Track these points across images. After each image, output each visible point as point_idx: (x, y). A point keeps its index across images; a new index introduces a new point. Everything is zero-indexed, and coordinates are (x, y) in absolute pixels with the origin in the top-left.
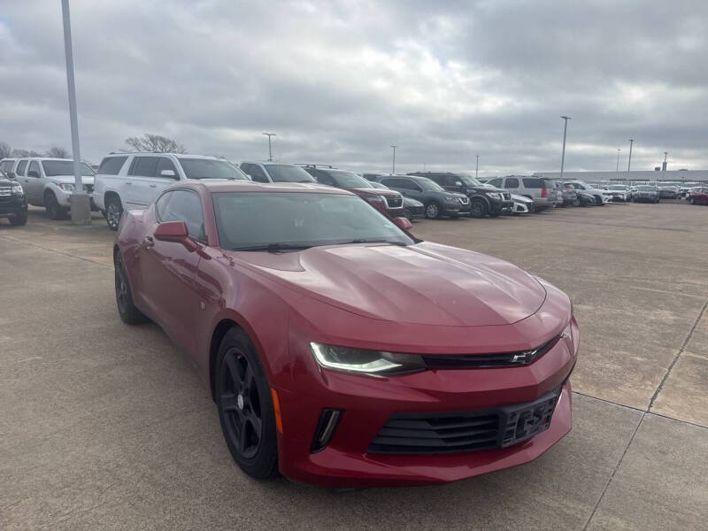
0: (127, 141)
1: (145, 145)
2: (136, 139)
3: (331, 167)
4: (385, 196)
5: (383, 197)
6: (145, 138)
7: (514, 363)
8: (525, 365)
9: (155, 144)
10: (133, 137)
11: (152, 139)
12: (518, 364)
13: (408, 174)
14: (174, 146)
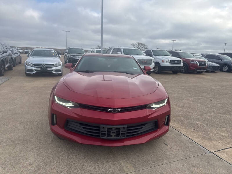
0: (131, 45)
1: (136, 46)
2: (134, 44)
3: (181, 51)
4: (198, 61)
5: (197, 62)
6: (136, 43)
7: (109, 111)
8: (113, 113)
9: (139, 45)
10: (133, 43)
11: (139, 44)
12: (110, 112)
13: (219, 54)
14: (144, 45)
